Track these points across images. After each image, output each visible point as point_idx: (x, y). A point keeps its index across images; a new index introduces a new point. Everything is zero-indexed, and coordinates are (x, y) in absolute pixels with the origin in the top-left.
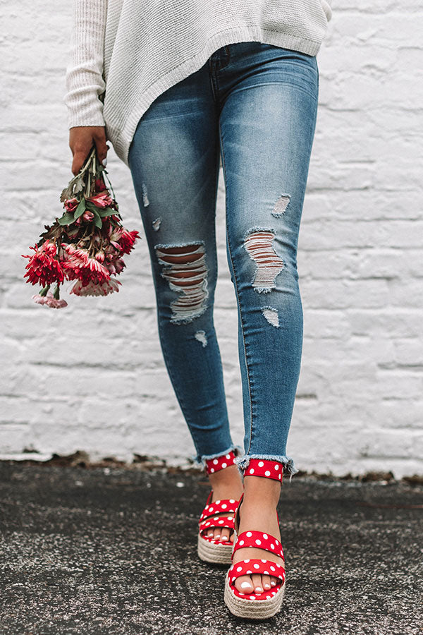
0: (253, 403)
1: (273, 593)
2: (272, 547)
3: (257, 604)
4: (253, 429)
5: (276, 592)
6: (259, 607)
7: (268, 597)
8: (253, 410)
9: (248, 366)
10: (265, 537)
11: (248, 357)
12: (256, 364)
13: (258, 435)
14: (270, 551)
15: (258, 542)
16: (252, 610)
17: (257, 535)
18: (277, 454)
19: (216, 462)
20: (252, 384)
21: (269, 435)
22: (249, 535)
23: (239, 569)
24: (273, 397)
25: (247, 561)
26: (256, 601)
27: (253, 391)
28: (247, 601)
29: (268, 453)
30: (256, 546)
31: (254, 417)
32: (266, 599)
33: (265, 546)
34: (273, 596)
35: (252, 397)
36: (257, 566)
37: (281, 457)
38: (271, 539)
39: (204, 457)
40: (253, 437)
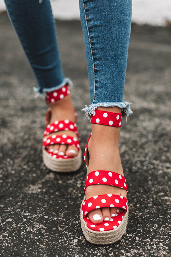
0: (95, 59)
1: (119, 222)
2: (117, 182)
3: (106, 234)
4: (96, 82)
5: (121, 220)
6: (108, 236)
7: (115, 227)
8: (96, 65)
9: (89, 28)
10: (110, 175)
11: (89, 21)
12: (96, 26)
13: (101, 87)
14: (115, 186)
15: (105, 180)
16: (103, 238)
17: (104, 173)
18: (118, 101)
19: (55, 94)
20: (93, 44)
21: (110, 86)
22: (97, 174)
23: (90, 205)
24: (111, 53)
25: (95, 197)
26: (105, 232)
27: (94, 49)
28: (98, 232)
29: (111, 101)
30: (103, 183)
31: (96, 71)
32: (113, 229)
33: (110, 182)
34: (119, 224)
35: (94, 54)
36: (104, 201)
37: (121, 103)
38: (116, 175)
39: (45, 90)
40: (96, 88)
